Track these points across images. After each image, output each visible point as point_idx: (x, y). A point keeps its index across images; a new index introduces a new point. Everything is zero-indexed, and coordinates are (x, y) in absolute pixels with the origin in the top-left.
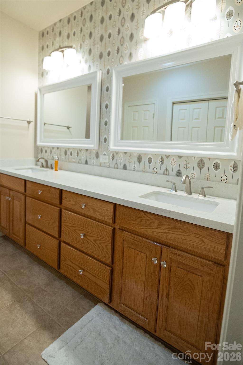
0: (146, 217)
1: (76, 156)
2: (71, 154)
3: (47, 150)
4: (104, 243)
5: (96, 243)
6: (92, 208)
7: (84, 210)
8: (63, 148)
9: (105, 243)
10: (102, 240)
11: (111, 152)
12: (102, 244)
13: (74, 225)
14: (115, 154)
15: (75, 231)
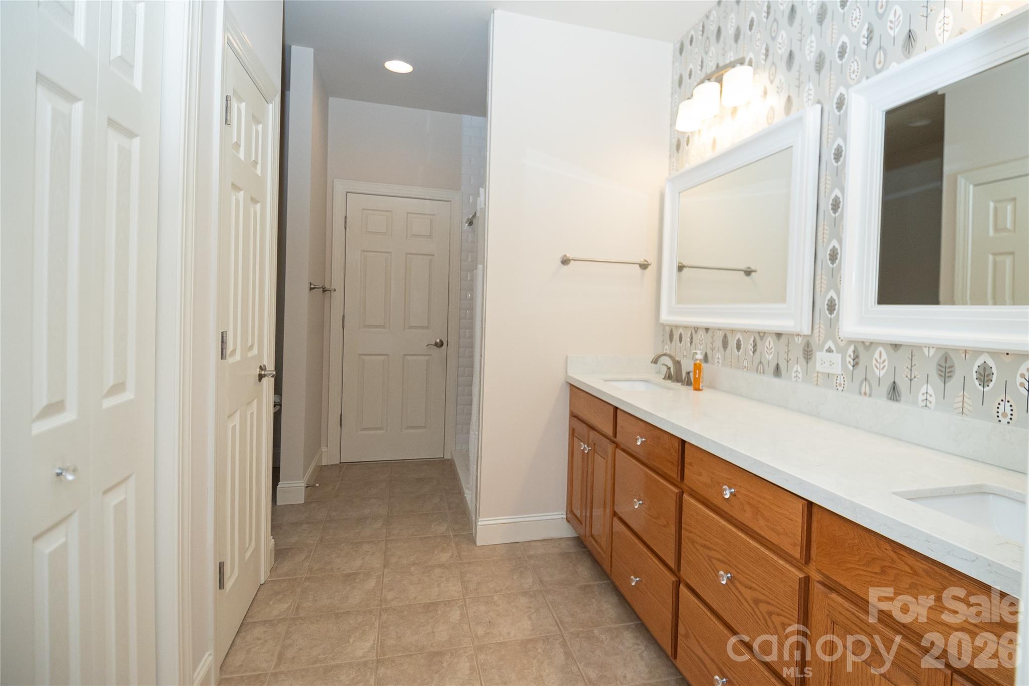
0: (898, 560)
1: (752, 353)
2: (738, 347)
3: (682, 333)
4: (779, 615)
5: (758, 608)
6: (748, 503)
7: (731, 505)
8: (719, 329)
9: (781, 617)
10: (773, 605)
11: (851, 342)
12: (774, 618)
13: (707, 544)
14: (861, 351)
15: (711, 561)
